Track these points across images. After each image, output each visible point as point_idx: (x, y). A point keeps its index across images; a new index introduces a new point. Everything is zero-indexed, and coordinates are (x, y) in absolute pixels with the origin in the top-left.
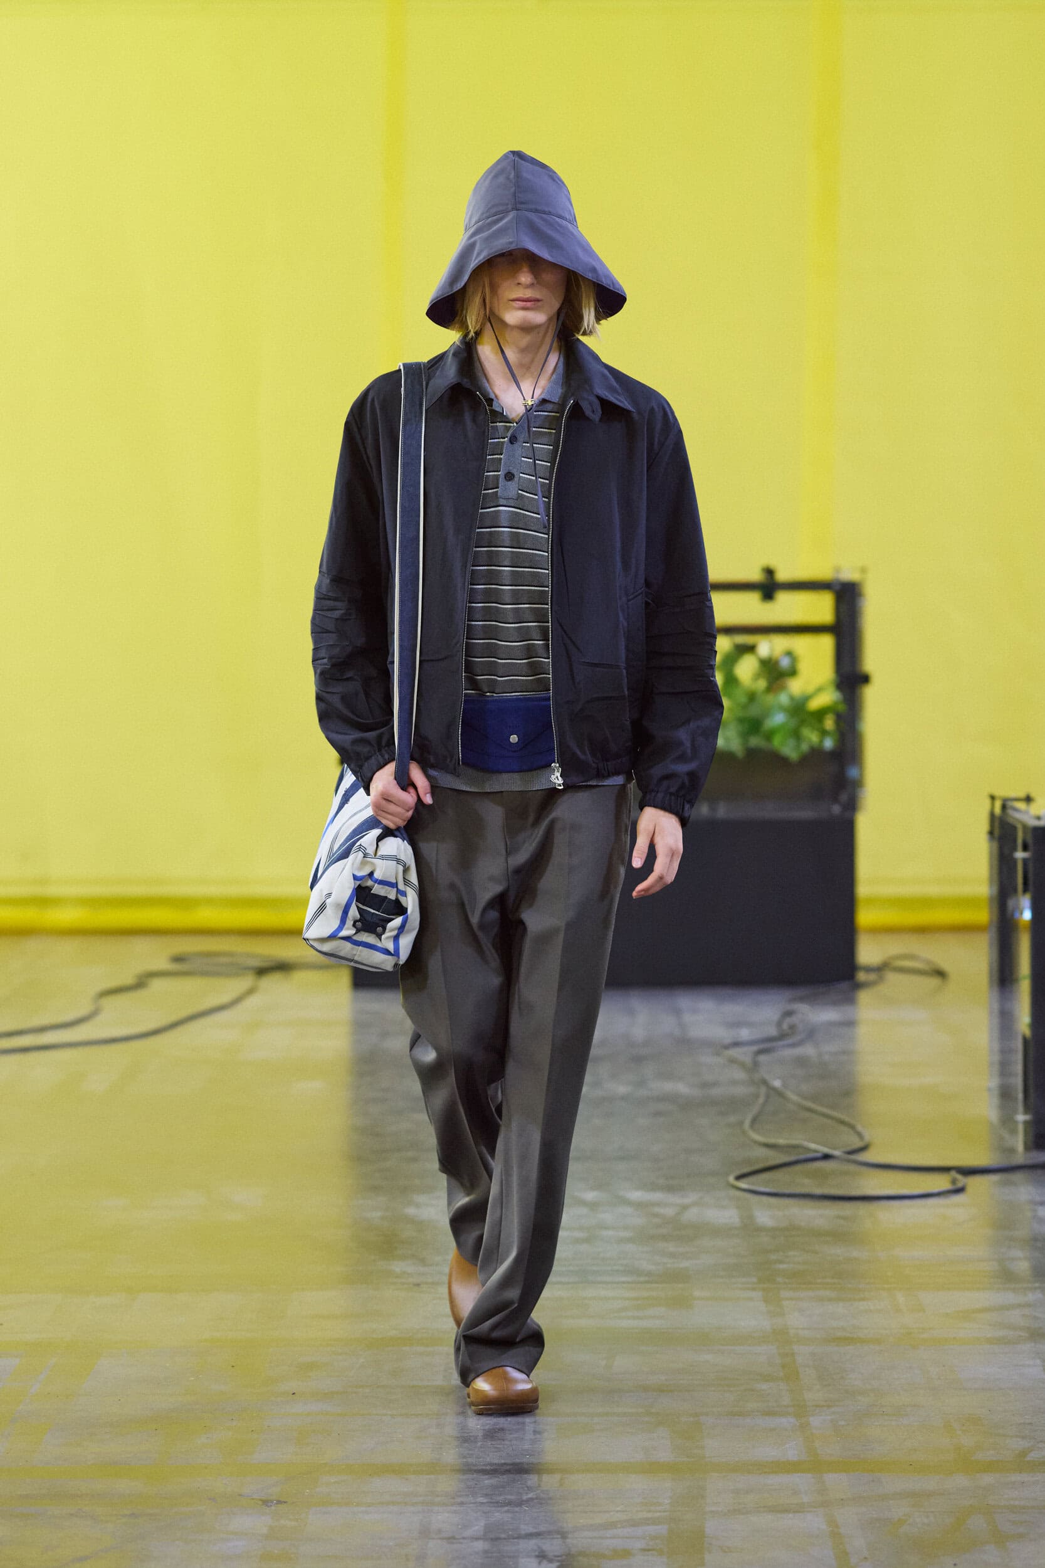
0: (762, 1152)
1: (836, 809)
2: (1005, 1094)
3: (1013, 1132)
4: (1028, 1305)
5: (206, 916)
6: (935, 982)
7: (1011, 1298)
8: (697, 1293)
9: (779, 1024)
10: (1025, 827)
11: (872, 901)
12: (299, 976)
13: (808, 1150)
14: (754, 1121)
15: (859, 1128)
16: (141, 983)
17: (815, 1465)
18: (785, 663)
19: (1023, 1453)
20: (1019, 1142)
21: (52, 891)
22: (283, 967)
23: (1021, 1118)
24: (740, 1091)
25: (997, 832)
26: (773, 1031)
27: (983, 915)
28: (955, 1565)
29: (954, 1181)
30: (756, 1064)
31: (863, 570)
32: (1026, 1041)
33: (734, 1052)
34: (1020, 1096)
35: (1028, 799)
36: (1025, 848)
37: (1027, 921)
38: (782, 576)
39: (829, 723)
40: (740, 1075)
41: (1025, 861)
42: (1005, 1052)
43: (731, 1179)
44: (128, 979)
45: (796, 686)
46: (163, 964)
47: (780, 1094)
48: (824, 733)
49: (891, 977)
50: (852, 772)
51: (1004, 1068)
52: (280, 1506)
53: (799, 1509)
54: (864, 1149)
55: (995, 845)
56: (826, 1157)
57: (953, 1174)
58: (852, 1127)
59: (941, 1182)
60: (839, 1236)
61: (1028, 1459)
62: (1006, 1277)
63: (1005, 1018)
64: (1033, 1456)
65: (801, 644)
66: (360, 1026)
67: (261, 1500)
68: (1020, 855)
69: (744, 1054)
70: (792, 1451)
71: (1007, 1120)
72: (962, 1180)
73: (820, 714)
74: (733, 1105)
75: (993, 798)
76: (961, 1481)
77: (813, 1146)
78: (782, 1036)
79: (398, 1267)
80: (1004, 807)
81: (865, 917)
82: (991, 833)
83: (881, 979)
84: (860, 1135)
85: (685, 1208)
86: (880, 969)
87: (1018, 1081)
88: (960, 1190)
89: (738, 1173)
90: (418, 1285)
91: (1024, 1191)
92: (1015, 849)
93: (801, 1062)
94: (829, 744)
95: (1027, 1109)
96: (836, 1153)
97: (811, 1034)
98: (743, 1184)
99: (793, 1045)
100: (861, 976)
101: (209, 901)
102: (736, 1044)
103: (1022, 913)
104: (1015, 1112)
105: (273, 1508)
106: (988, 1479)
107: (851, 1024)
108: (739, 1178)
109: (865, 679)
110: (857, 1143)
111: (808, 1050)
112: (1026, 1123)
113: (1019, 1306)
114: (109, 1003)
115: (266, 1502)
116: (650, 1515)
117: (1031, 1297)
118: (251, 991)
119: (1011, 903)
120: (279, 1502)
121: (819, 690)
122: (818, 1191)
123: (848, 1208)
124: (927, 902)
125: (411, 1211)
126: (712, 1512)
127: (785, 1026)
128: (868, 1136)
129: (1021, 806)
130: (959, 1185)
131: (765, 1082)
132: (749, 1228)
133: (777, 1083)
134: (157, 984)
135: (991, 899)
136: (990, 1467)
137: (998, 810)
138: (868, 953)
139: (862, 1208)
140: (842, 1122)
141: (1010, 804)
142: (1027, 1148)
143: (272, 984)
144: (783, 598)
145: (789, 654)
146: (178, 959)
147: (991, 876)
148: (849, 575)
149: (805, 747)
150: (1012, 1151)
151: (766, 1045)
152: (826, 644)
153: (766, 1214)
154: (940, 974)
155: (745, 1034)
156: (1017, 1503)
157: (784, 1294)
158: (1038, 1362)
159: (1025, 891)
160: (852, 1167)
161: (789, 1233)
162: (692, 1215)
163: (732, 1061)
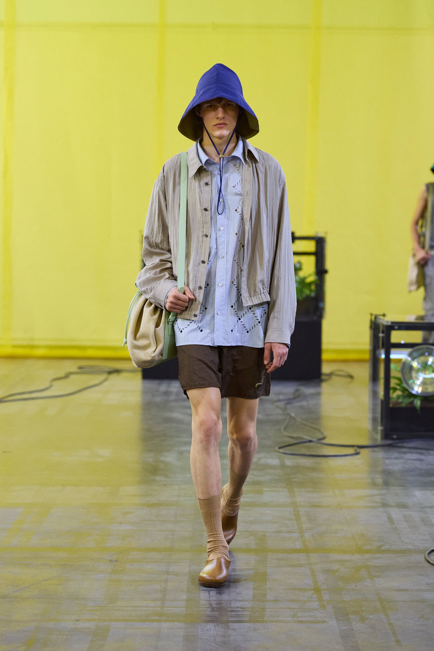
0: (288, 439)
1: (315, 318)
2: (374, 420)
3: (377, 433)
4: (382, 495)
5: (90, 353)
6: (348, 380)
7: (376, 492)
8: (264, 489)
9: (294, 394)
10: (383, 325)
11: (328, 351)
12: (123, 375)
13: (303, 439)
14: (285, 428)
15: (322, 431)
16: (67, 376)
17: (305, 550)
18: (298, 266)
19: (380, 547)
20: (379, 437)
21: (36, 343)
22: (117, 371)
23: (380, 428)
24: (280, 417)
25: (373, 327)
26: (291, 396)
27: (367, 356)
28: (355, 586)
29: (356, 450)
30: (286, 408)
31: (326, 233)
32: (382, 402)
33: (278, 404)
34: (379, 420)
35: (384, 315)
36: (383, 332)
37: (383, 359)
38: (297, 234)
39: (313, 287)
40: (279, 411)
41: (383, 337)
42: (374, 405)
43: (277, 449)
44: (62, 374)
45: (302, 274)
46: (74, 369)
47: (294, 419)
48: (311, 291)
49: (334, 378)
50: (321, 305)
51: (374, 411)
52: (116, 562)
53: (301, 566)
54: (324, 438)
55: (372, 332)
56: (310, 441)
57: (356, 448)
58: (320, 431)
59: (351, 451)
60: (314, 469)
61: (381, 549)
62: (374, 484)
63: (374, 393)
64: (383, 548)
65: (303, 259)
66: (145, 392)
67: (109, 560)
68: (381, 335)
69: (281, 404)
70: (298, 545)
71: (375, 429)
72: (358, 450)
73: (310, 284)
74: (277, 422)
75: (371, 315)
76: (357, 557)
77: (306, 437)
78: (295, 398)
79: (158, 478)
80: (376, 318)
81: (325, 356)
82: (371, 327)
83: (330, 378)
84: (322, 434)
85: (260, 459)
86: (330, 375)
87: (379, 415)
88: (357, 454)
89: (279, 446)
90: (165, 485)
91: (380, 454)
92: (379, 333)
93: (302, 407)
94: (313, 294)
95: (382, 424)
96: (314, 440)
97: (305, 397)
98: (281, 450)
99: (299, 402)
100: (323, 377)
101: (91, 347)
102: (279, 401)
103: (381, 355)
104: (378, 426)
105: (114, 563)
106: (367, 556)
107: (319, 394)
108: (280, 448)
109: (326, 272)
110: (321, 436)
111: (304, 403)
112: (382, 430)
113: (379, 495)
114: (56, 383)
115: (111, 561)
116: (247, 567)
117: (383, 492)
118: (106, 380)
119: (377, 352)
120: (116, 561)
121: (310, 275)
122: (308, 453)
123: (318, 460)
124: (347, 351)
125: (163, 458)
126: (269, 566)
127: (296, 394)
128: (326, 433)
129: (381, 317)
130: (357, 452)
131: (288, 414)
132: (283, 466)
133: (293, 415)
134: (73, 377)
135: (370, 351)
136: (368, 551)
137: (373, 319)
138: (326, 369)
139: (323, 460)
140: (316, 429)
141: (378, 317)
142: (382, 438)
143: (114, 377)
144: (298, 242)
145: (299, 263)
146: (80, 368)
147: (371, 343)
148: (321, 234)
149: (304, 296)
150: (376, 440)
151: (289, 401)
152: (312, 259)
153: (289, 461)
154: (351, 377)
155: (282, 397)
156: (378, 564)
157: (295, 489)
158: (385, 515)
159: (383, 347)
160: (320, 445)
161: (297, 469)
162: (263, 461)
163: (277, 407)
